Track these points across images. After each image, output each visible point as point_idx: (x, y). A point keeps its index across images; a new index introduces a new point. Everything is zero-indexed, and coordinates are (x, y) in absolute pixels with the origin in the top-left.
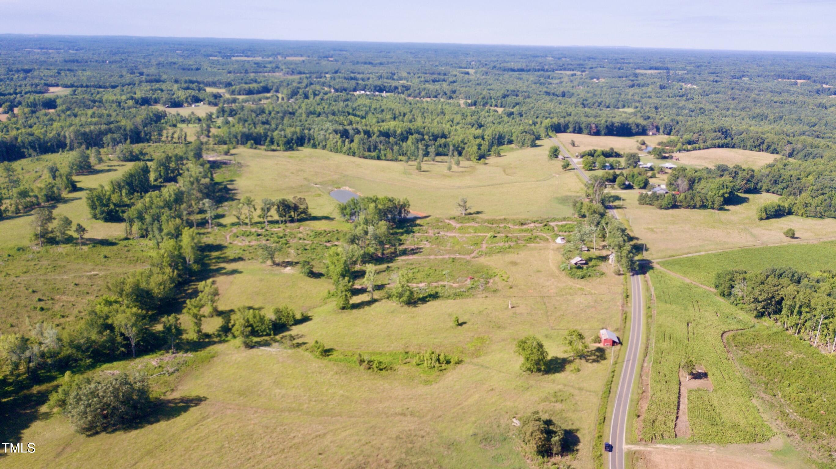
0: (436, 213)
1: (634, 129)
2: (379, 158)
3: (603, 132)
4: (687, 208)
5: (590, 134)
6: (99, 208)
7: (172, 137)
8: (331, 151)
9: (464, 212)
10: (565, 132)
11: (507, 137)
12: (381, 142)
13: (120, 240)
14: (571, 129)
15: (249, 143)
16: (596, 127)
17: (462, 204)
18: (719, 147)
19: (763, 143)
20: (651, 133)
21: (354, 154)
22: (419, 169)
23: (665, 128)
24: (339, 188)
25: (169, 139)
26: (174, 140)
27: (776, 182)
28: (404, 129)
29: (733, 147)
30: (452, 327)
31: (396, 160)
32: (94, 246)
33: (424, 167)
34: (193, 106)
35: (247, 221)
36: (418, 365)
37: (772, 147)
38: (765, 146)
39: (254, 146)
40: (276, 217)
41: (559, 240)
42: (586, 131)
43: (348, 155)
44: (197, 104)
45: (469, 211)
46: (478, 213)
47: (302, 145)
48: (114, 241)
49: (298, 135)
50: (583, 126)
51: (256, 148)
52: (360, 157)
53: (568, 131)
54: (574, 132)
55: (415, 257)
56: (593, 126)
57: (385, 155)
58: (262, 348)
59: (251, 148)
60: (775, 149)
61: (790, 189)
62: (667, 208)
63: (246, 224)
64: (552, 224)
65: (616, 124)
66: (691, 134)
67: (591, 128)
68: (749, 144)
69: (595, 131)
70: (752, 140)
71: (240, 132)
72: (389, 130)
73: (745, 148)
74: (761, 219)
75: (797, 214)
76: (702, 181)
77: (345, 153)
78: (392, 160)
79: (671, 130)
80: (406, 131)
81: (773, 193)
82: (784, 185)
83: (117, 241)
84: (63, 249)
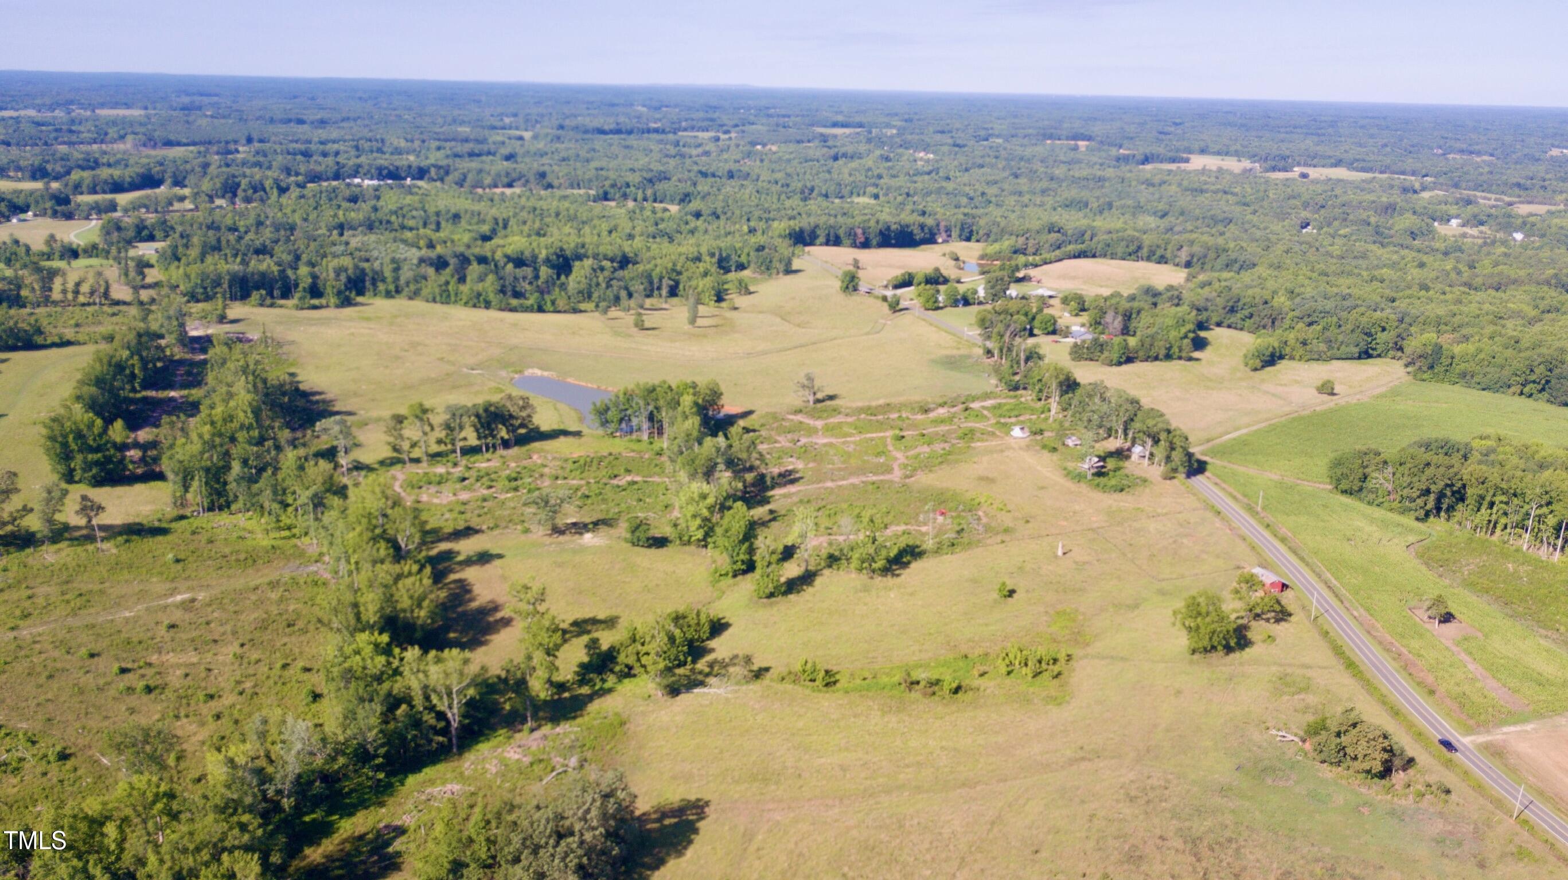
0: (762, 406)
1: (919, 235)
2: (541, 310)
3: (874, 242)
4: (1146, 360)
5: (854, 245)
6: (79, 457)
7: (76, 292)
8: (434, 301)
9: (811, 398)
10: (811, 243)
11: (735, 258)
12: (524, 278)
13: (171, 521)
14: (822, 239)
15: (255, 295)
16: (864, 233)
17: (806, 382)
18: (1075, 257)
19: (1139, 248)
20: (940, 240)
21: (488, 305)
22: (640, 326)
23: (962, 229)
24: (521, 372)
25: (70, 296)
26: (82, 299)
27: (1232, 310)
28: (551, 251)
29: (1094, 256)
30: (995, 601)
31: (575, 311)
32: (127, 541)
33: (650, 319)
34: (14, 221)
35: (416, 453)
36: (1009, 673)
37: (1159, 253)
38: (1145, 252)
39: (268, 301)
40: (473, 440)
41: (1017, 432)
42: (846, 241)
43: (475, 306)
44: (22, 216)
45: (820, 396)
46: (831, 398)
47: (361, 292)
48: (157, 524)
49: (350, 272)
50: (841, 232)
51: (272, 305)
52: (501, 310)
53: (818, 241)
54: (827, 243)
55: (791, 489)
56: (859, 231)
57: (553, 303)
58: (696, 691)
59: (261, 305)
60: (1162, 257)
61: (1255, 318)
62: (1120, 364)
63: (417, 461)
64: (975, 405)
65: (894, 227)
66: (1014, 238)
67: (855, 235)
68: (1120, 250)
69: (862, 240)
70: (1124, 243)
71: (228, 272)
72: (522, 253)
73: (1113, 256)
74: (1256, 369)
75: (1292, 358)
77: (466, 304)
78: (565, 312)
79: (971, 232)
80: (556, 254)
81: (1229, 327)
82: (1246, 312)
83: (164, 525)
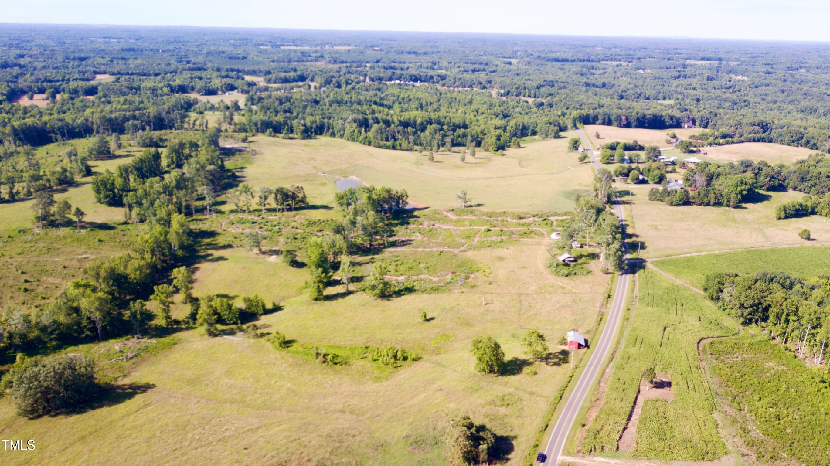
0: (434, 205)
1: (668, 122)
2: (394, 148)
3: (634, 125)
5: (620, 126)
6: (103, 192)
7: (194, 124)
8: (348, 139)
9: (463, 204)
10: (594, 123)
11: (531, 128)
12: (398, 132)
13: (119, 224)
14: (600, 121)
15: (268, 131)
16: (627, 119)
17: (462, 196)
18: (754, 141)
19: (802, 138)
20: (686, 126)
21: (370, 144)
22: (432, 159)
23: (702, 121)
24: (347, 177)
25: (191, 126)
26: (196, 127)
27: (803, 180)
28: (424, 119)
29: (770, 141)
30: (419, 323)
31: (411, 150)
32: (92, 230)
33: (437, 156)
34: (227, 94)
35: (245, 208)
36: (375, 360)
37: (812, 142)
38: (804, 141)
39: (273, 134)
40: (274, 205)
41: (554, 236)
42: (615, 123)
43: (364, 144)
44: (231, 92)
45: (469, 203)
46: (479, 205)
47: (321, 134)
48: (113, 225)
49: (318, 123)
50: (613, 118)
51: (274, 136)
52: (376, 147)
53: (597, 122)
54: (603, 123)
55: (404, 249)
56: (624, 118)
57: (400, 145)
58: (225, 337)
59: (270, 136)
60: (815, 145)
61: (818, 187)
62: (678, 205)
63: (244, 211)
64: (552, 218)
65: (648, 116)
66: (728, 127)
67: (621, 120)
68: (787, 138)
69: (625, 123)
70: (790, 135)
71: (261, 120)
72: (409, 119)
73: (782, 142)
74: (780, 218)
75: (821, 214)
76: (721, 177)
77: (361, 142)
78: (407, 150)
79: (708, 123)
80: (426, 121)
81: (800, 191)
82: (812, 182)
83: (116, 226)
84: (63, 231)
